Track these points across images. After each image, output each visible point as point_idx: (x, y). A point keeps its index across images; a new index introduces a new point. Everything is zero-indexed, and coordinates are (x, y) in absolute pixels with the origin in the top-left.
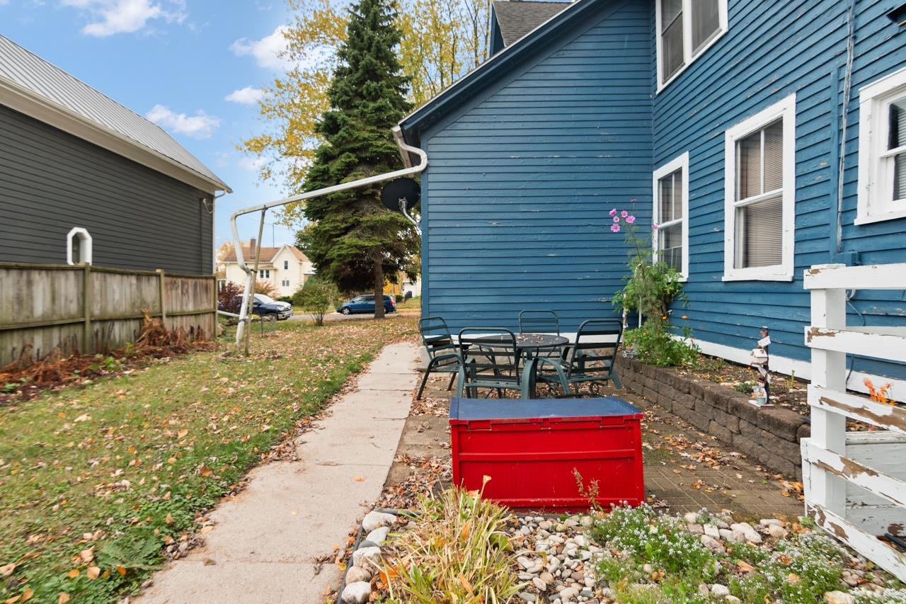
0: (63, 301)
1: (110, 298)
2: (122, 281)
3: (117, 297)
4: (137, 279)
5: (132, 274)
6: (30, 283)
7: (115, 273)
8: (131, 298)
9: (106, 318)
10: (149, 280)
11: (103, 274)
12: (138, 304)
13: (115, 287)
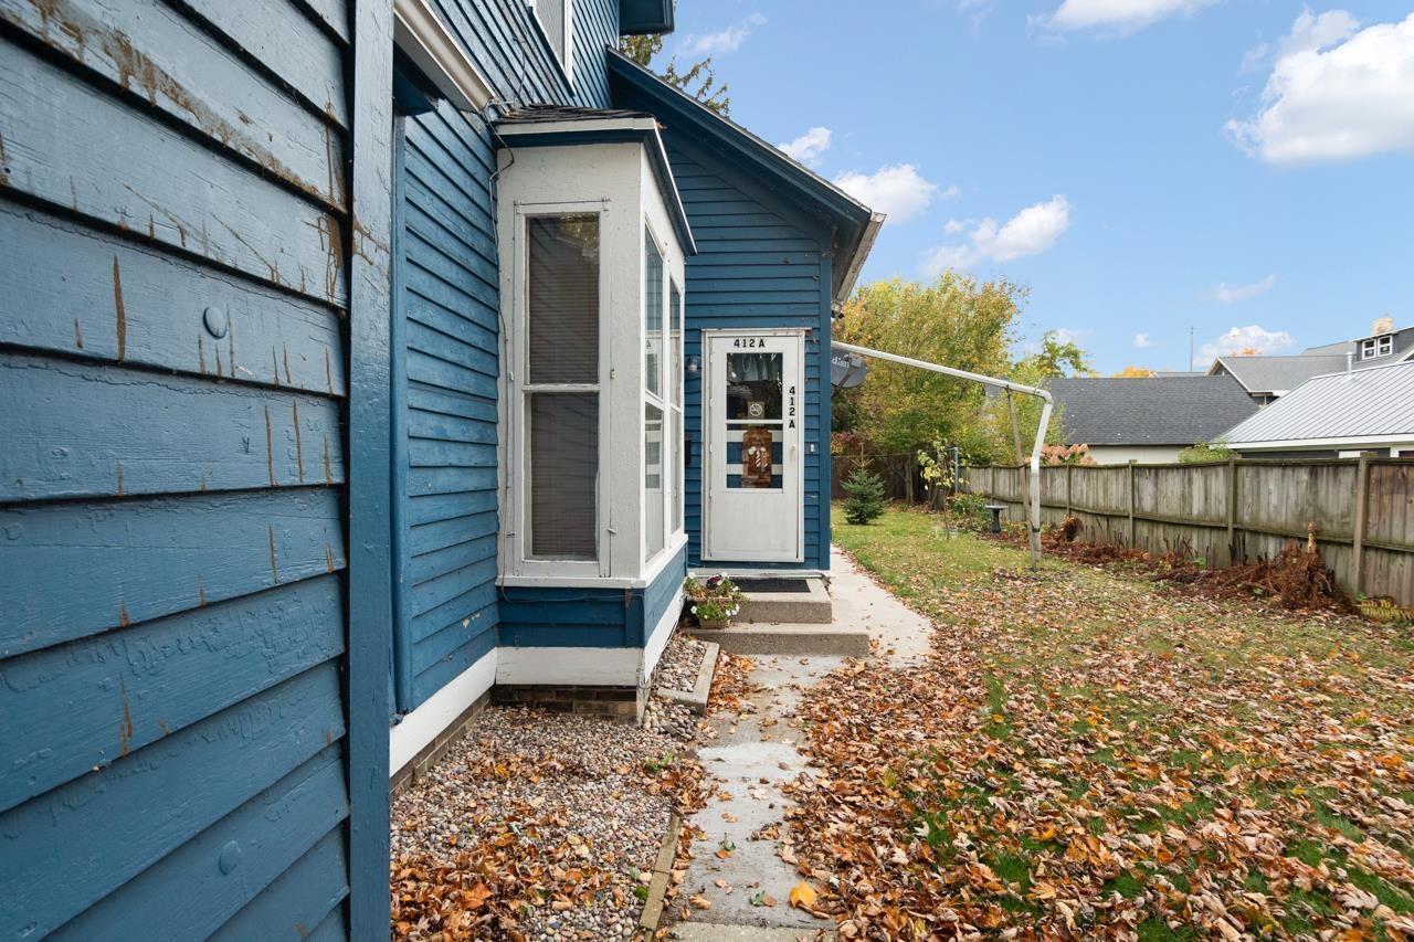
0: (1213, 501)
1: (1263, 500)
2: (1283, 476)
3: (1274, 500)
4: (1311, 474)
5: (1299, 465)
6: (1190, 481)
7: (1272, 465)
8: (1297, 505)
9: (1259, 528)
10: (1336, 475)
11: (1255, 468)
12: (1310, 514)
13: (1272, 486)
